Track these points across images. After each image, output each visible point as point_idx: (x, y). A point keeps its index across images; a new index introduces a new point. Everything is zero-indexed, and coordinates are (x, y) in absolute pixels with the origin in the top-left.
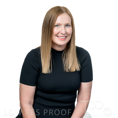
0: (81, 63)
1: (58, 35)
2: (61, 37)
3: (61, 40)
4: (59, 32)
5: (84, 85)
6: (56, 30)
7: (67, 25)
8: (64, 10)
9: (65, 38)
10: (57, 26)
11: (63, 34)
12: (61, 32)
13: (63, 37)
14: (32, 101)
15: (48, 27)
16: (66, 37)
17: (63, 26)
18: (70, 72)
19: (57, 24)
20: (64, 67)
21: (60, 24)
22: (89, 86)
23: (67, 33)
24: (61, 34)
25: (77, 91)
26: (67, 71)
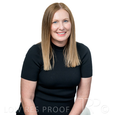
0: (82, 59)
1: (57, 32)
2: (60, 33)
3: (60, 36)
4: (58, 29)
5: (84, 80)
6: (54, 27)
7: (65, 21)
8: (60, 6)
9: (64, 33)
10: (55, 22)
11: (62, 30)
12: (59, 28)
13: (62, 32)
14: (33, 95)
15: (46, 25)
16: (66, 32)
17: (61, 22)
18: (70, 67)
19: (55, 20)
20: (65, 63)
21: (57, 20)
22: (89, 81)
23: (65, 28)
24: (60, 30)
25: (77, 87)
26: (68, 66)
